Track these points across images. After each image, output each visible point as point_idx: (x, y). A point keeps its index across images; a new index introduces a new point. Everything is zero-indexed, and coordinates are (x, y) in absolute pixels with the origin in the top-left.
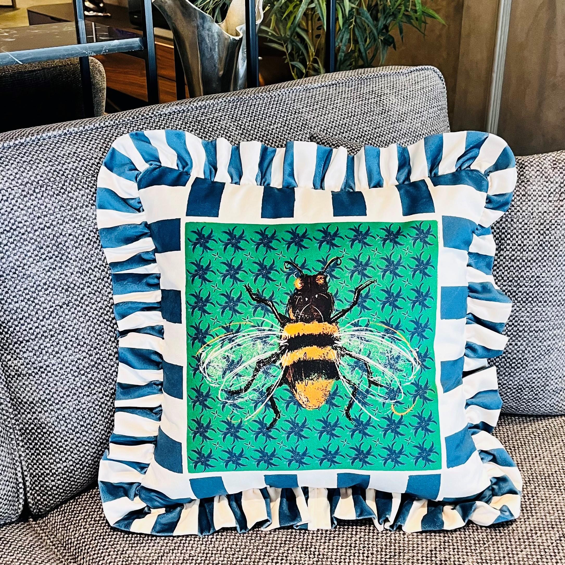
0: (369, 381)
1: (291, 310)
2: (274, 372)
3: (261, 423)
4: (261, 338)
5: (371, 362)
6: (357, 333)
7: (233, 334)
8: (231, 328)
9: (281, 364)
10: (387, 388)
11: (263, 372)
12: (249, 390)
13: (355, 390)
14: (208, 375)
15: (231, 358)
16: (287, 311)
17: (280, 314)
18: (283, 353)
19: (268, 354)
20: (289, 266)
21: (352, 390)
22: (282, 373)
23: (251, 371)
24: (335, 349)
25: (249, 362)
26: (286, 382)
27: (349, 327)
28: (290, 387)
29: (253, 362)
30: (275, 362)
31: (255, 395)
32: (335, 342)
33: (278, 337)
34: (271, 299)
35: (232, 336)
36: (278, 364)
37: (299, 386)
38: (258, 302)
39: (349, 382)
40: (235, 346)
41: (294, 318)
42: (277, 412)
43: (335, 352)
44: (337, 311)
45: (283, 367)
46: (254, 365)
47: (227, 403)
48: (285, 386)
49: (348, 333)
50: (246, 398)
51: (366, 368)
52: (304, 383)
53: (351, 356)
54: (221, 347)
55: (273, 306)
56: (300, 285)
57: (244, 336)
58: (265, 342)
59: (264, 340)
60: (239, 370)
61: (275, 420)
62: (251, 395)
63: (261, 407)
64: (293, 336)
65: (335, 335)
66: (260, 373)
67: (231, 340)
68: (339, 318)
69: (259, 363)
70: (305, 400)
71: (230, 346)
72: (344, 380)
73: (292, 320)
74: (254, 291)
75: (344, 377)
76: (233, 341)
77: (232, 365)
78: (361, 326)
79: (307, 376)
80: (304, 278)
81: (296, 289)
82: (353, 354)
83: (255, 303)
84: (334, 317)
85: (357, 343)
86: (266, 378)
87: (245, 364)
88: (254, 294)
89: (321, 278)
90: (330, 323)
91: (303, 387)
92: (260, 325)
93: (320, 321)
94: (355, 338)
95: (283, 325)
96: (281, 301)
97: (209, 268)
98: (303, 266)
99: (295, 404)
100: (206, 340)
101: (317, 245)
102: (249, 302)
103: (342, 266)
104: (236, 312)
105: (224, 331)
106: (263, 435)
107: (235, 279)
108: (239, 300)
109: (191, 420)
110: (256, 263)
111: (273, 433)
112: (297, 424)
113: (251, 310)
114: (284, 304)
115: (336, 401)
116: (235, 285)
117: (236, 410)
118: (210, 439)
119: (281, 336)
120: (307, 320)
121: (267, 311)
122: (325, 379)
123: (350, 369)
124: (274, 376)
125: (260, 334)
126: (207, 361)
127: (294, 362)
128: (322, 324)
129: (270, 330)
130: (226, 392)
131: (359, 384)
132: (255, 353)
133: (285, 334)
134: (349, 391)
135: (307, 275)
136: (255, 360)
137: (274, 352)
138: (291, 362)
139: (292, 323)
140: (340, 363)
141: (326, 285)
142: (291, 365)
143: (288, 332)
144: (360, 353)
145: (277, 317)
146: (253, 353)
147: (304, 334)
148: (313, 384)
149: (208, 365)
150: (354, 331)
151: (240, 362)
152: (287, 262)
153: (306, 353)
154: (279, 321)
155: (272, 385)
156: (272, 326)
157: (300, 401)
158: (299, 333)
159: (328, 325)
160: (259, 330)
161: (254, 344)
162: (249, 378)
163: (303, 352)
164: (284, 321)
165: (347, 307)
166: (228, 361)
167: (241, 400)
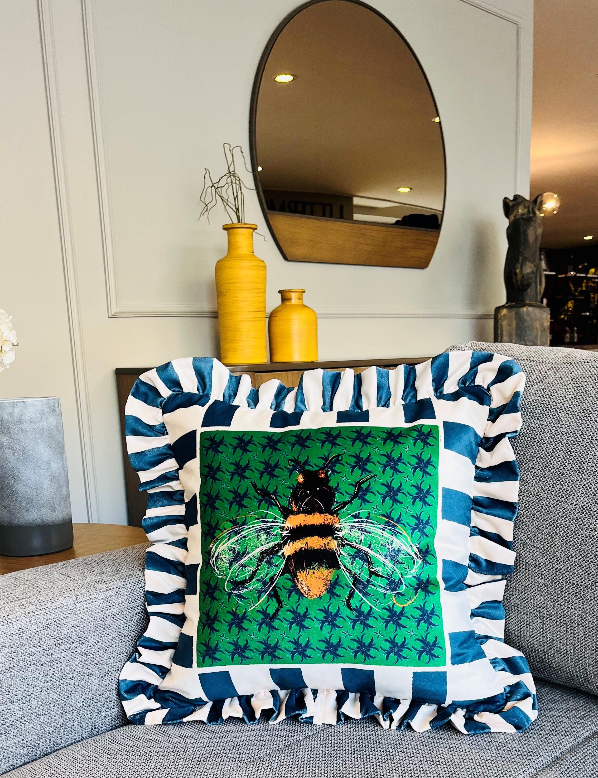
0: (370, 571)
1: (293, 504)
2: (276, 561)
3: (263, 612)
4: (264, 530)
5: (371, 553)
6: (357, 525)
7: (239, 527)
8: (238, 521)
9: (283, 553)
10: (388, 579)
11: (266, 562)
12: (254, 580)
13: (356, 581)
14: (217, 567)
15: (237, 550)
16: (290, 504)
17: (283, 507)
18: (285, 543)
19: (271, 544)
20: (293, 463)
21: (352, 580)
22: (284, 562)
23: (255, 561)
24: (336, 539)
25: (253, 553)
26: (289, 572)
27: (349, 519)
28: (292, 576)
29: (257, 552)
30: (277, 552)
31: (259, 585)
32: (336, 532)
33: (280, 528)
34: (275, 493)
35: (238, 528)
36: (280, 554)
37: (301, 575)
38: (262, 496)
39: (350, 572)
40: (241, 539)
41: (296, 510)
42: (279, 602)
43: (336, 542)
44: (337, 502)
45: (285, 557)
46: (258, 556)
47: (233, 593)
48: (287, 575)
49: (348, 524)
50: (250, 588)
51: (366, 558)
52: (305, 572)
53: (351, 546)
54: (229, 540)
55: (276, 499)
56: (302, 480)
57: (249, 528)
58: (268, 533)
59: (268, 531)
60: (244, 560)
61: (278, 610)
62: (255, 585)
63: (264, 597)
64: (295, 527)
65: (337, 525)
67: (237, 533)
68: (339, 509)
69: (262, 553)
70: (306, 589)
71: (236, 538)
72: (345, 569)
73: (294, 511)
74: (259, 486)
75: (345, 567)
76: (239, 533)
77: (237, 556)
78: (361, 518)
79: (309, 565)
80: (306, 474)
81: (299, 483)
82: (354, 544)
83: (260, 497)
84: (335, 508)
85: (358, 534)
86: (268, 568)
87: (250, 555)
88: (259, 490)
89: (322, 473)
90: (331, 514)
91: (304, 576)
92: (264, 516)
93: (321, 513)
94: (355, 530)
95: (286, 517)
96: (284, 495)
97: (218, 469)
98: (306, 463)
99: (296, 594)
100: (216, 535)
101: (319, 445)
102: (254, 497)
103: (343, 462)
104: (242, 506)
105: (231, 525)
106: (267, 626)
107: (243, 477)
108: (245, 495)
109: (202, 613)
110: (262, 462)
111: (276, 623)
112: (299, 614)
113: (256, 504)
114: (287, 497)
115: (338, 590)
116: (242, 482)
117: (241, 600)
118: (217, 631)
119: (284, 527)
120: (308, 512)
121: (271, 504)
122: (326, 568)
123: (350, 559)
124: (277, 566)
125: (263, 525)
126: (216, 555)
127: (296, 551)
128: (323, 516)
129: (273, 522)
130: (232, 582)
131: (360, 574)
132: (259, 544)
133: (288, 524)
134: (350, 581)
135: (309, 470)
136: (258, 550)
137: (276, 542)
138: (293, 552)
139: (294, 515)
140: (340, 553)
141: (327, 479)
142: (293, 554)
143: (290, 523)
144: (360, 544)
145: (280, 510)
146: (257, 544)
147: (305, 525)
148: (314, 573)
149: (217, 558)
150: (354, 522)
151: (245, 553)
152: (292, 460)
153: (307, 543)
154: (282, 513)
155: (275, 575)
156: (275, 518)
157: (302, 591)
158: (300, 524)
159: (329, 516)
160: (263, 522)
161: (258, 535)
162: (253, 568)
163: (305, 542)
164: (286, 513)
165: (348, 499)
166: (234, 552)
167: (245, 590)
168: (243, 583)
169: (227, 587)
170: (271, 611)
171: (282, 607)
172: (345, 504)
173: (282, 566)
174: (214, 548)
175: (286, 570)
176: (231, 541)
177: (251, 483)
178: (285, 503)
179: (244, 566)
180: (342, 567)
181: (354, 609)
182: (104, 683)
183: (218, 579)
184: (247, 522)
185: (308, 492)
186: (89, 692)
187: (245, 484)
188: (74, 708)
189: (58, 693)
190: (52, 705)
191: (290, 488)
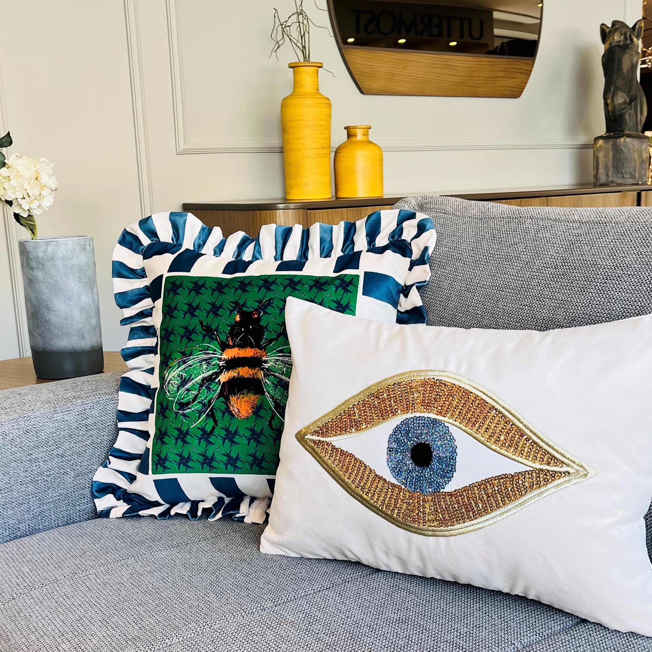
1: (230, 339)
2: (214, 387)
3: (203, 429)
4: (205, 360)
6: (281, 358)
8: (186, 352)
9: (219, 380)
11: (206, 387)
12: (196, 402)
13: (277, 405)
14: (168, 391)
15: (184, 377)
16: (227, 339)
17: (221, 341)
18: (221, 372)
19: (210, 373)
20: (233, 305)
21: (274, 405)
22: (220, 388)
23: (197, 386)
24: (262, 369)
25: (196, 379)
26: (224, 396)
27: (274, 353)
28: (225, 399)
29: (199, 379)
30: (215, 379)
31: (199, 407)
32: (263, 364)
33: (219, 359)
34: (216, 330)
35: (186, 358)
36: (217, 381)
37: (233, 399)
38: (207, 332)
40: (187, 367)
41: (232, 344)
42: (215, 421)
43: (263, 372)
44: (266, 339)
45: (220, 384)
46: (199, 382)
47: (179, 413)
48: (222, 399)
49: (274, 358)
50: (193, 409)
51: (286, 387)
52: (236, 397)
53: (274, 376)
54: (178, 368)
55: (217, 334)
56: (239, 319)
57: (194, 359)
58: (208, 364)
59: (208, 361)
60: (188, 386)
61: (214, 428)
62: (196, 407)
63: (203, 416)
64: (230, 358)
65: (264, 358)
66: (204, 388)
67: (185, 362)
68: (267, 345)
69: (203, 380)
70: (236, 410)
71: (184, 366)
72: (269, 395)
73: (230, 345)
74: (205, 324)
75: (269, 394)
76: (187, 362)
77: (184, 382)
78: (285, 353)
79: (240, 391)
80: (243, 314)
81: (236, 322)
82: (277, 374)
83: (204, 332)
84: (264, 344)
85: (281, 367)
86: (207, 392)
87: (193, 381)
88: (205, 326)
89: (256, 314)
90: (260, 349)
91: (235, 400)
92: (206, 349)
93: (252, 347)
94: (279, 363)
95: (223, 350)
96: (223, 332)
97: (175, 308)
98: (244, 305)
99: (229, 414)
100: (169, 363)
101: (256, 290)
102: (200, 332)
103: (274, 305)
104: (190, 340)
105: (180, 355)
106: (205, 441)
107: (193, 315)
108: (193, 331)
109: (157, 429)
110: (210, 303)
111: (212, 439)
112: (231, 431)
113: (201, 338)
114: (225, 333)
115: (262, 413)
116: (192, 320)
117: (185, 419)
118: (166, 444)
119: (221, 358)
120: (241, 346)
121: (212, 339)
122: (254, 394)
123: (273, 387)
124: (214, 391)
125: (205, 357)
126: (168, 380)
127: (229, 379)
128: (253, 350)
129: (213, 354)
130: (178, 404)
131: (280, 400)
132: (201, 372)
133: (225, 356)
134: (272, 405)
135: (245, 311)
136: (200, 377)
137: (214, 371)
138: (227, 379)
139: (230, 348)
140: (266, 382)
141: (259, 318)
142: (227, 381)
143: (227, 355)
144: (282, 375)
145: (219, 344)
146: (199, 372)
147: (238, 357)
148: (243, 398)
149: (169, 383)
150: (279, 356)
151: (190, 380)
152: (233, 302)
153: (239, 372)
154: (221, 347)
155: (212, 398)
156: (215, 351)
157: (233, 412)
158: (235, 356)
159: (258, 351)
160: (205, 353)
161: (200, 365)
162: (195, 392)
163: (237, 371)
164: (224, 346)
165: (275, 337)
166: (181, 379)
167: (189, 410)
168: (188, 404)
169: (175, 407)
170: (208, 428)
171: (217, 425)
172: (271, 341)
173: (218, 391)
174: (167, 374)
175: (221, 395)
176: (180, 369)
177: (199, 320)
178: (223, 338)
179: (188, 390)
180: (266, 393)
181: (274, 429)
182: (78, 482)
183: (169, 400)
184: (193, 353)
185: (243, 329)
186: (64, 489)
187: (195, 322)
188: (51, 501)
189: (36, 487)
190: (31, 497)
191: (228, 325)
